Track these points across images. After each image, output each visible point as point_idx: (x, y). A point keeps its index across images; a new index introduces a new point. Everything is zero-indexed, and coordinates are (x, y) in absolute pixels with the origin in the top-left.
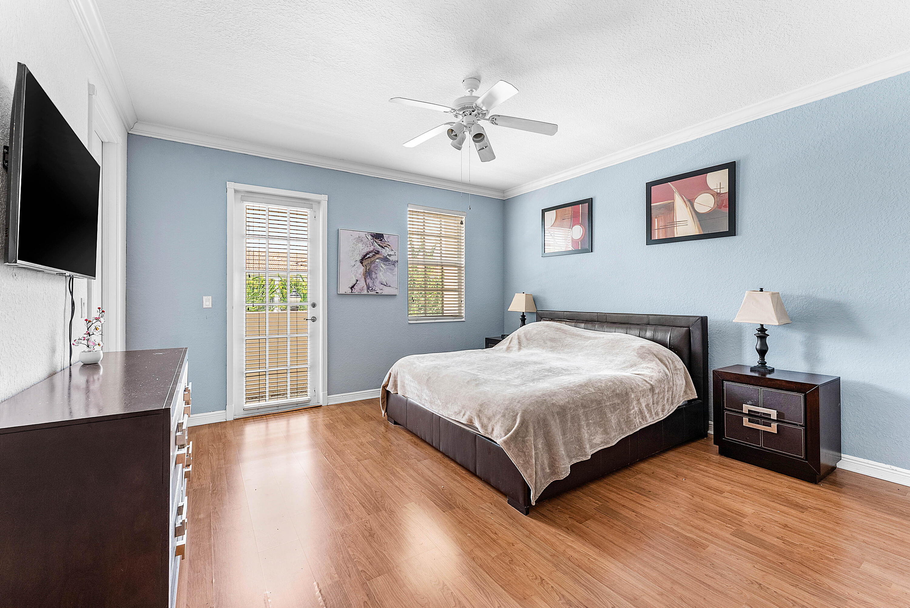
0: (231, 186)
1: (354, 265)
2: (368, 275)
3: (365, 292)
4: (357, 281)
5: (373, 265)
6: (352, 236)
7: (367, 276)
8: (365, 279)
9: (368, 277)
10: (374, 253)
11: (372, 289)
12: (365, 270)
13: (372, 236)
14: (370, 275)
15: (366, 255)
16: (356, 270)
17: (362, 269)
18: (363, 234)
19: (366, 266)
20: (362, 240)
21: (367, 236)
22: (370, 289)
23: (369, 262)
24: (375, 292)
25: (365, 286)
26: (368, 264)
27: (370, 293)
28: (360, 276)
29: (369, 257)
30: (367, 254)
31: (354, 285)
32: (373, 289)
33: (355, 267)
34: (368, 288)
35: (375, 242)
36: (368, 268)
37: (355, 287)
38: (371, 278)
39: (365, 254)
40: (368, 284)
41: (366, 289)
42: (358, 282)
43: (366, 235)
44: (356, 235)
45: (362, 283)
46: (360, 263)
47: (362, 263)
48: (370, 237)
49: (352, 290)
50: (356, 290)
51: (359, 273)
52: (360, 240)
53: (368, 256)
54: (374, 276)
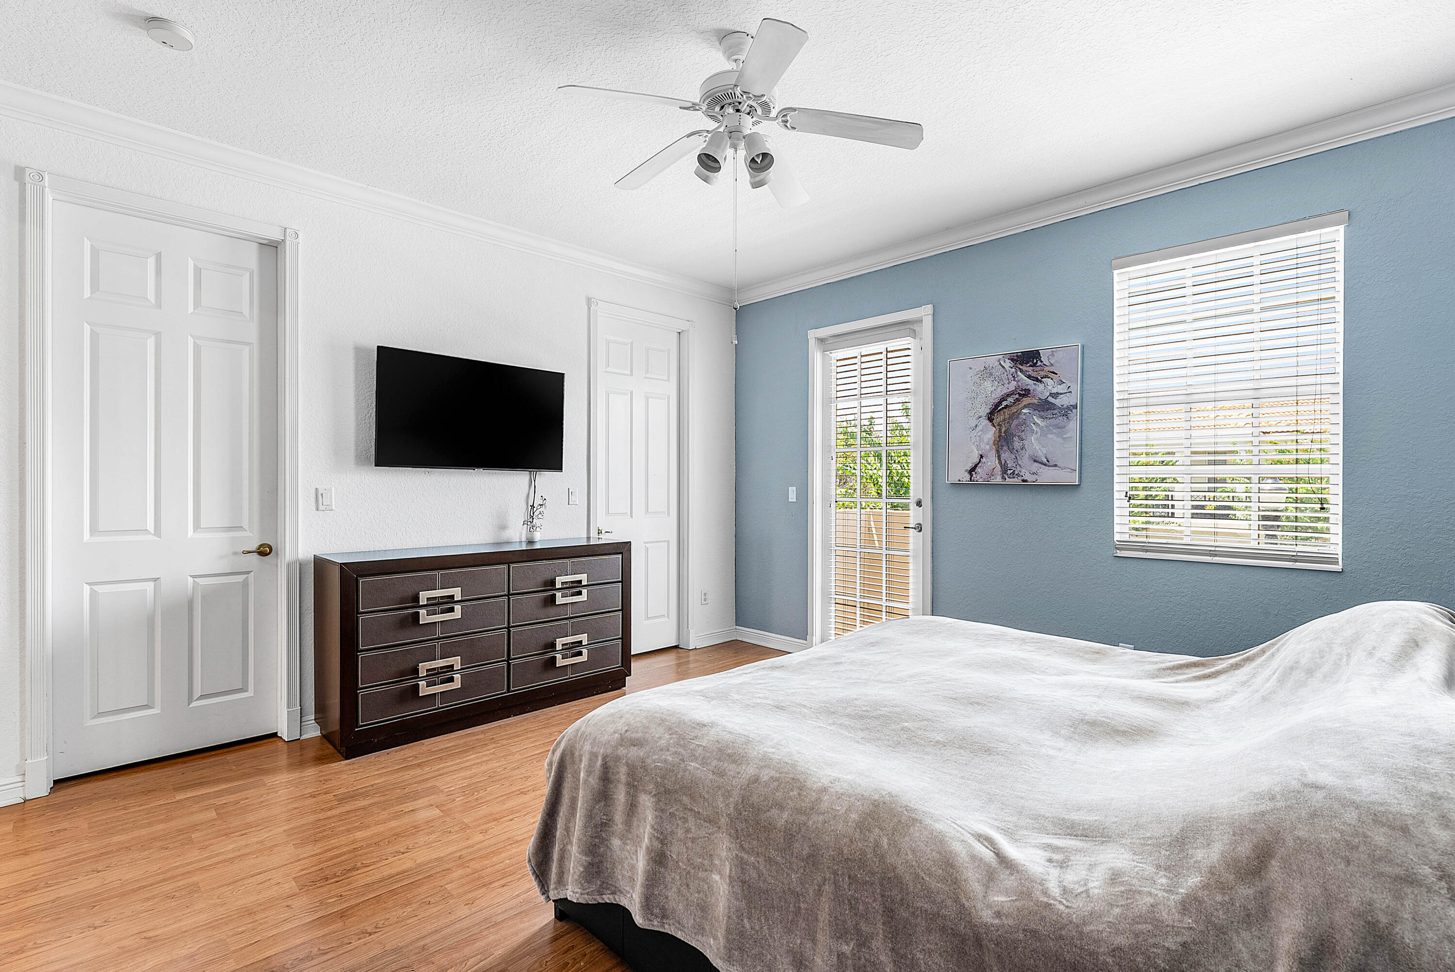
0: (813, 334)
1: (976, 426)
2: (1004, 444)
3: (998, 480)
4: (982, 457)
5: (1015, 422)
6: (970, 368)
7: (1003, 446)
8: (998, 451)
9: (1005, 448)
10: (1017, 396)
11: (1013, 473)
12: (998, 434)
13: (1012, 360)
14: (1008, 443)
15: (1000, 403)
16: (980, 436)
17: (990, 433)
18: (992, 361)
19: (999, 425)
20: (991, 374)
21: (1002, 363)
22: (1009, 472)
23: (1007, 416)
24: (1020, 478)
25: (998, 465)
26: (1004, 420)
27: (1009, 481)
28: (988, 447)
29: (1006, 407)
30: (1003, 399)
31: (976, 466)
32: (1016, 472)
33: (978, 429)
34: (1005, 470)
35: (1019, 373)
36: (1003, 430)
37: (978, 470)
38: (1011, 450)
39: (997, 401)
40: (1003, 462)
41: (1000, 473)
42: (984, 460)
43: (999, 361)
44: (979, 364)
45: (991, 462)
46: (988, 422)
47: (990, 419)
48: (1008, 364)
49: (972, 476)
50: (980, 476)
51: (986, 440)
52: (987, 373)
53: (1004, 403)
54: (1017, 444)
